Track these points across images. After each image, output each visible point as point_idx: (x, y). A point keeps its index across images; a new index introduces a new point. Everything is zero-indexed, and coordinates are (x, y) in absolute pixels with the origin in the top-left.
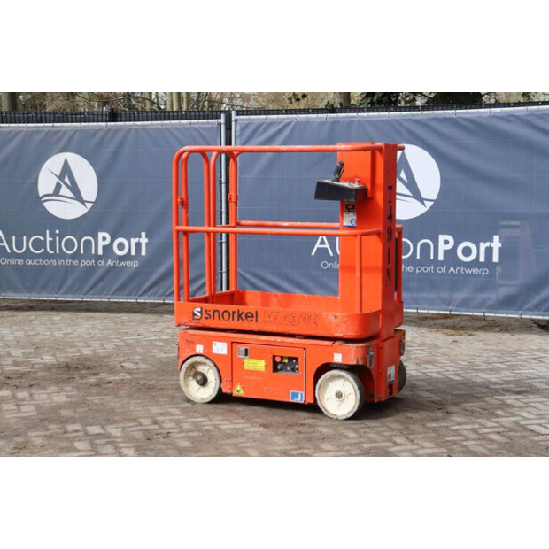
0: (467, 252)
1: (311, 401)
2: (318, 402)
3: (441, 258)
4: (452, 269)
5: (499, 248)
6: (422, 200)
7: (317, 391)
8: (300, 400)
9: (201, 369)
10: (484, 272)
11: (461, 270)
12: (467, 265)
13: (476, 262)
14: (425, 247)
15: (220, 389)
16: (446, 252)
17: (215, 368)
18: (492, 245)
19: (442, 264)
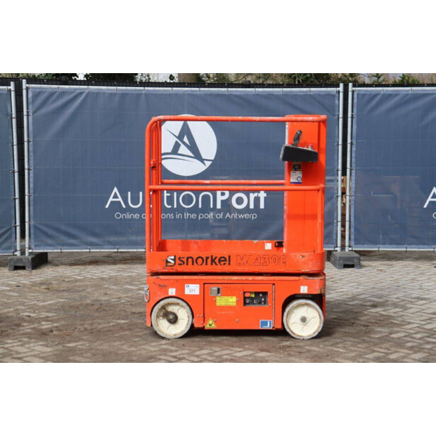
0: (240, 201)
1: (279, 327)
2: (286, 327)
3: (219, 206)
4: (228, 215)
5: (265, 198)
6: (202, 160)
7: (285, 318)
8: (268, 327)
9: (170, 309)
10: (254, 216)
11: (235, 216)
12: (240, 211)
13: (247, 209)
14: (206, 198)
15: (192, 325)
16: (223, 202)
17: (188, 308)
18: (260, 195)
19: (219, 211)
